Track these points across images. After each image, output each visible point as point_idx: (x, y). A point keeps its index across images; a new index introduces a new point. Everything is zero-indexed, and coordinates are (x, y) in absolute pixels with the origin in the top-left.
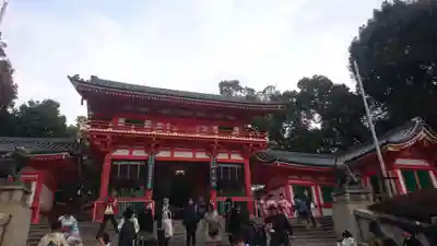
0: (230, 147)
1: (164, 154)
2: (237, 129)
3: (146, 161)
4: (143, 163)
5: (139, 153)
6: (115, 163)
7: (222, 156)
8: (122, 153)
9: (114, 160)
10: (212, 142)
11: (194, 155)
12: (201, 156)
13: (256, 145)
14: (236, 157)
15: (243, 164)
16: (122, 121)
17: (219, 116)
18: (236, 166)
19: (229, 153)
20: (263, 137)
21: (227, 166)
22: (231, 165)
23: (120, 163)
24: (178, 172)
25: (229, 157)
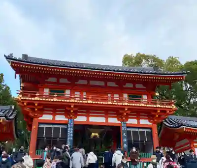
0: (138, 113)
1: (81, 119)
2: (145, 97)
3: (67, 124)
4: (64, 127)
5: (60, 118)
6: (41, 126)
7: (132, 121)
8: (47, 117)
9: (40, 123)
10: (122, 108)
11: (107, 120)
12: (113, 121)
13: (164, 111)
14: (144, 122)
15: (150, 128)
17: (130, 85)
18: (146, 130)
19: (138, 119)
20: (170, 104)
21: (137, 130)
22: (140, 130)
23: (45, 126)
24: (93, 134)
25: (138, 122)
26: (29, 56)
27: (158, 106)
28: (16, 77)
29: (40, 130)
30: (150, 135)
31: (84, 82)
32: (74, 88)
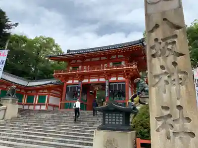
0: (117, 73)
1: (86, 81)
2: (123, 62)
3: (78, 84)
5: (76, 81)
6: (68, 86)
7: (113, 79)
8: (70, 82)
11: (99, 80)
12: (102, 80)
13: (128, 70)
14: (121, 78)
15: (125, 82)
16: (71, 68)
18: (122, 84)
19: (117, 77)
21: (116, 84)
22: (118, 84)
23: (70, 86)
25: (117, 79)
26: (71, 50)
27: (125, 68)
28: (59, 63)
29: (67, 88)
30: (124, 85)
31: (88, 60)
32: (83, 64)
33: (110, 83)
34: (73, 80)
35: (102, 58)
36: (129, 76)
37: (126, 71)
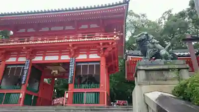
0: (88, 48)
1: (38, 59)
3: (24, 64)
5: (22, 59)
6: (8, 67)
7: (82, 57)
8: (12, 60)
9: (6, 65)
11: (60, 58)
12: (65, 58)
14: (94, 56)
15: (99, 62)
17: (85, 27)
18: (95, 64)
19: (88, 54)
20: (113, 36)
21: (86, 64)
22: (89, 64)
23: (11, 67)
24: (53, 71)
25: (88, 56)
30: (98, 67)
33: (77, 63)
34: (18, 57)
35: (67, 28)
36: (107, 53)
37: (104, 44)
